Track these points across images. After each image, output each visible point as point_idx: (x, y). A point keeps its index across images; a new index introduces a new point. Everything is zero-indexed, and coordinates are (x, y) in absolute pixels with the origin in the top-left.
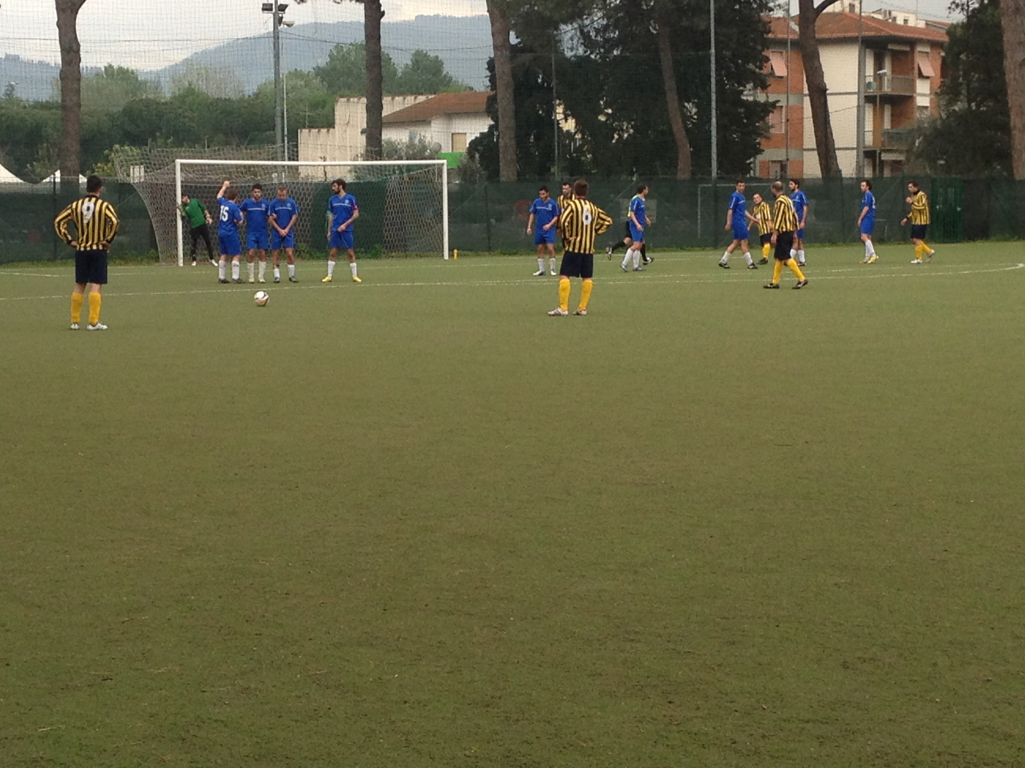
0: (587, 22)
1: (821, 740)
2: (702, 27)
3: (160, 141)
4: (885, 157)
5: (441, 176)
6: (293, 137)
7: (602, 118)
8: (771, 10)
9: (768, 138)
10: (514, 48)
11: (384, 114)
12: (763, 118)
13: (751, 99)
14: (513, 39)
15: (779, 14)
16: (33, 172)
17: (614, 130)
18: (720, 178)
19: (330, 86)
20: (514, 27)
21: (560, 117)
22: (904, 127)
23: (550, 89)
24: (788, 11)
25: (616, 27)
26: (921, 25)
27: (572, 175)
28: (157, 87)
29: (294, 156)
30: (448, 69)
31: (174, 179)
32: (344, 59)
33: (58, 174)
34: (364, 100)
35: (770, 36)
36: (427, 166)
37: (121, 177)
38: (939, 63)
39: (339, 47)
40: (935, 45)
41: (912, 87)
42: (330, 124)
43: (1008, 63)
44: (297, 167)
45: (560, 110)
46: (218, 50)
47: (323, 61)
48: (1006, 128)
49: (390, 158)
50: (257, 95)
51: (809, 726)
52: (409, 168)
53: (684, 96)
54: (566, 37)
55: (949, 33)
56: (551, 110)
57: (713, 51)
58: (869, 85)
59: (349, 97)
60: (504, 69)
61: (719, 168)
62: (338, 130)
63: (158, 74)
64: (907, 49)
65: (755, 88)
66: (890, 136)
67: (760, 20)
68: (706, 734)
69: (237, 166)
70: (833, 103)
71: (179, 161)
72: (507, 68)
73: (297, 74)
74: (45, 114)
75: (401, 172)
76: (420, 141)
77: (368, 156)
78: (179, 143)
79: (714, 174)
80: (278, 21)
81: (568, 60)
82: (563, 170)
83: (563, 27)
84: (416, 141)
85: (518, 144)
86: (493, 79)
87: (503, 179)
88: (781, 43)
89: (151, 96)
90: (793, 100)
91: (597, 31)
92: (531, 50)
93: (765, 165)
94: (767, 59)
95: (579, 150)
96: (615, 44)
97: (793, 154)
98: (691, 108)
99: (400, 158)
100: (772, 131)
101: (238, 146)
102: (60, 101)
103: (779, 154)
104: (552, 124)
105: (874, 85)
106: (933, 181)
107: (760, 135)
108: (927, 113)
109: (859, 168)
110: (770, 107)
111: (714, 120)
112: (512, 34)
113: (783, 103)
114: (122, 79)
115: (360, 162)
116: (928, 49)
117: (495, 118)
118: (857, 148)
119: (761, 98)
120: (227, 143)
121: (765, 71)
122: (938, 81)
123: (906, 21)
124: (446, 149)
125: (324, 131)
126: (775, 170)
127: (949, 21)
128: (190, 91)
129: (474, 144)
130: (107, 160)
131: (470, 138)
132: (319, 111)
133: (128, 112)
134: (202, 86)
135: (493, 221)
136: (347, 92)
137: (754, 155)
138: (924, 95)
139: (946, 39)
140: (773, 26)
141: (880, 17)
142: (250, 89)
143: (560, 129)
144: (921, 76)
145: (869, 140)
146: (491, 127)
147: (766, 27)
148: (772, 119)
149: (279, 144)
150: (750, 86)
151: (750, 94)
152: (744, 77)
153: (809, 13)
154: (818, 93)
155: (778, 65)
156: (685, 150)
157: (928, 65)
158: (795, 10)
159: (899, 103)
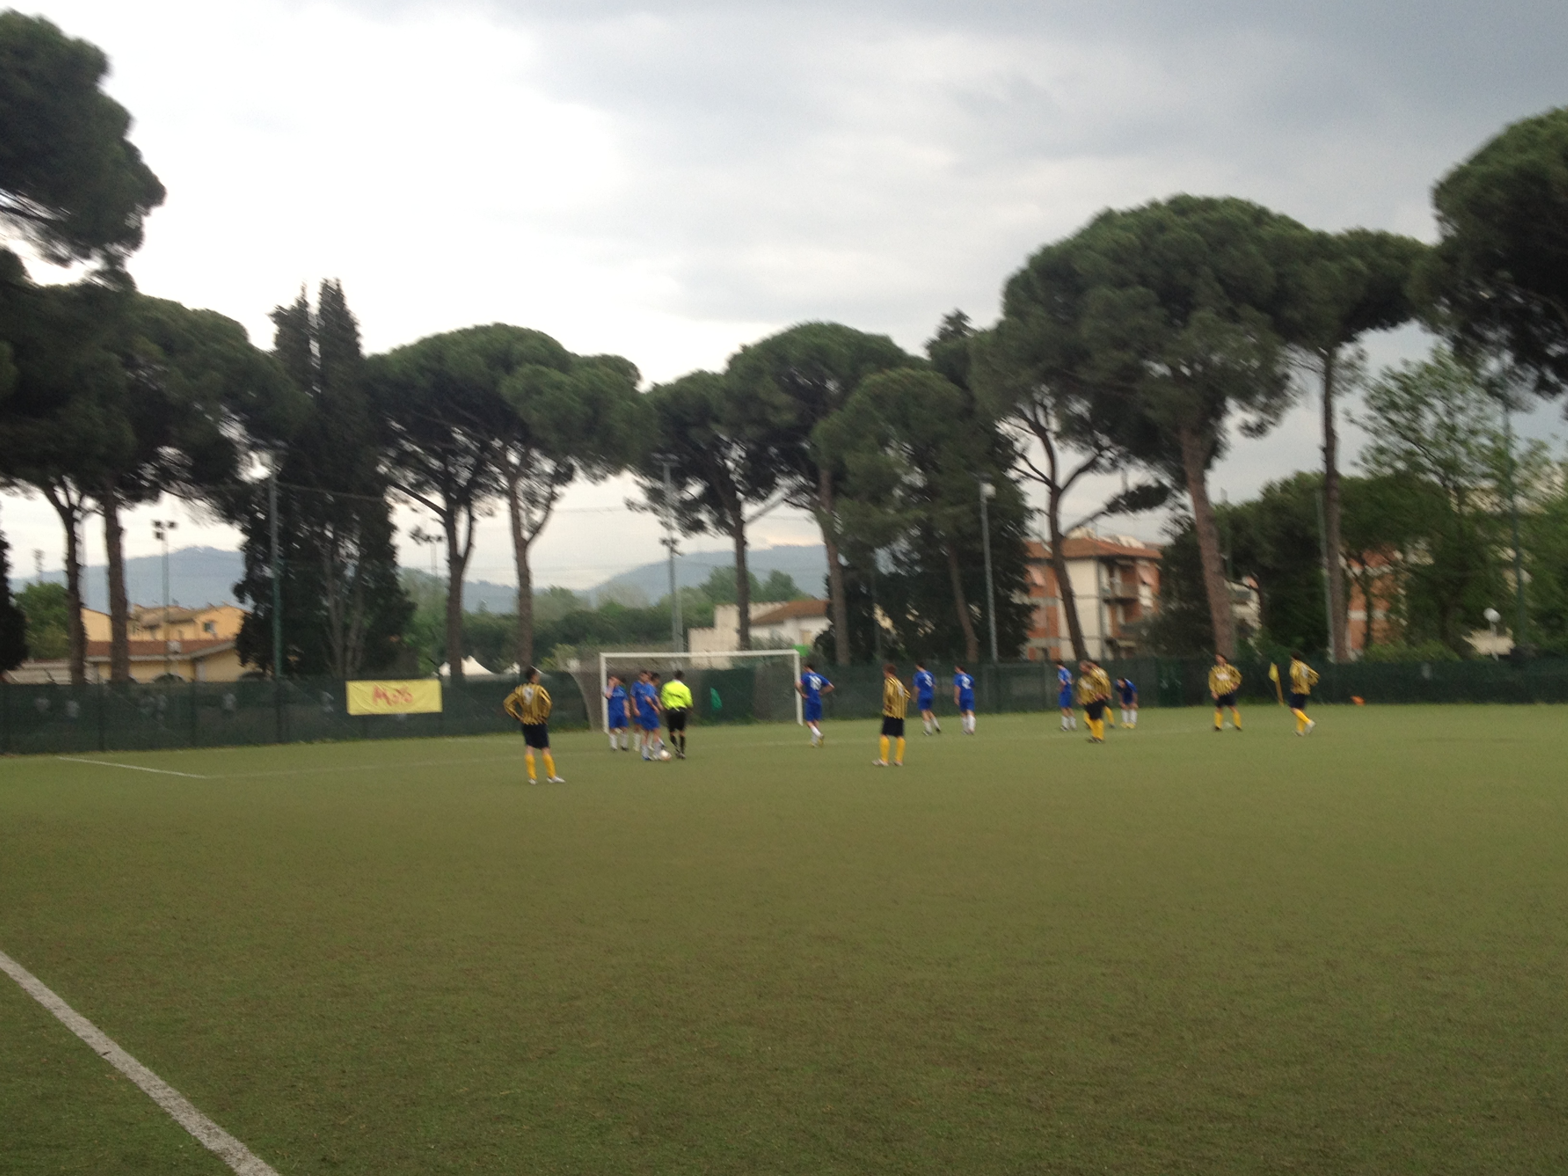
0: (896, 547)
2: (980, 549)
3: (590, 641)
4: (1121, 643)
5: (794, 662)
6: (686, 635)
7: (910, 618)
8: (1029, 536)
9: (1033, 630)
10: (843, 568)
11: (752, 616)
12: (1028, 616)
13: (1019, 602)
15: (1035, 539)
16: (499, 665)
17: (920, 627)
18: (1001, 660)
19: (711, 597)
20: (843, 552)
21: (878, 617)
22: (1134, 621)
23: (871, 597)
24: (1041, 537)
25: (917, 551)
26: (1141, 546)
28: (588, 602)
29: (687, 649)
30: (796, 584)
31: (600, 668)
32: (721, 578)
33: (517, 666)
34: (737, 607)
35: (1030, 555)
36: (782, 656)
37: (562, 668)
38: (1156, 573)
39: (717, 569)
40: (1151, 560)
41: (1136, 591)
42: (712, 626)
43: (1207, 573)
44: (687, 658)
45: (879, 611)
46: (631, 573)
47: (705, 579)
48: (1209, 621)
49: (757, 650)
50: (658, 606)
52: (771, 657)
53: (969, 600)
54: (881, 559)
55: (1162, 551)
56: (871, 611)
57: (988, 567)
58: (1105, 591)
59: (725, 605)
60: (836, 584)
61: (998, 653)
62: (718, 629)
63: (587, 592)
65: (1022, 594)
66: (1123, 628)
67: (1021, 542)
69: (645, 658)
70: (1079, 604)
71: (603, 655)
72: (839, 582)
73: (687, 590)
74: (505, 623)
75: (765, 660)
76: (778, 637)
77: (740, 648)
78: (603, 642)
79: (995, 658)
80: (672, 550)
81: (884, 575)
83: (878, 550)
84: (775, 637)
85: (850, 638)
86: (830, 591)
87: (839, 663)
88: (1037, 561)
89: (582, 608)
90: (1050, 602)
91: (904, 554)
92: (855, 569)
93: (1033, 650)
94: (1029, 572)
95: (895, 641)
96: (917, 563)
97: (1052, 642)
98: (975, 609)
99: (764, 650)
100: (1036, 625)
101: (646, 642)
102: (517, 613)
103: (1042, 643)
104: (873, 623)
105: (1109, 590)
106: (1158, 662)
107: (1028, 628)
108: (1149, 610)
109: (1102, 651)
111: (992, 617)
112: (842, 558)
113: (1042, 604)
114: (563, 596)
115: (735, 653)
116: (1146, 564)
117: (833, 619)
118: (1100, 638)
119: (1026, 600)
120: (636, 641)
121: (1028, 581)
122: (1156, 586)
124: (798, 642)
125: (708, 630)
126: (1039, 655)
127: (1161, 544)
128: (611, 604)
129: (818, 638)
130: (550, 654)
131: (814, 634)
132: (705, 616)
133: (568, 620)
134: (619, 600)
136: (724, 601)
137: (1024, 644)
139: (1160, 556)
140: (1031, 548)
141: (1109, 540)
142: (653, 602)
143: (880, 627)
144: (1143, 582)
145: (1108, 631)
146: (830, 626)
147: (1026, 549)
148: (1035, 616)
149: (675, 641)
150: (1018, 593)
151: (1018, 598)
152: (1012, 585)
153: (1057, 538)
154: (1068, 597)
155: (1037, 576)
156: (972, 640)
157: (1148, 575)
158: (1047, 536)
159: (1128, 604)
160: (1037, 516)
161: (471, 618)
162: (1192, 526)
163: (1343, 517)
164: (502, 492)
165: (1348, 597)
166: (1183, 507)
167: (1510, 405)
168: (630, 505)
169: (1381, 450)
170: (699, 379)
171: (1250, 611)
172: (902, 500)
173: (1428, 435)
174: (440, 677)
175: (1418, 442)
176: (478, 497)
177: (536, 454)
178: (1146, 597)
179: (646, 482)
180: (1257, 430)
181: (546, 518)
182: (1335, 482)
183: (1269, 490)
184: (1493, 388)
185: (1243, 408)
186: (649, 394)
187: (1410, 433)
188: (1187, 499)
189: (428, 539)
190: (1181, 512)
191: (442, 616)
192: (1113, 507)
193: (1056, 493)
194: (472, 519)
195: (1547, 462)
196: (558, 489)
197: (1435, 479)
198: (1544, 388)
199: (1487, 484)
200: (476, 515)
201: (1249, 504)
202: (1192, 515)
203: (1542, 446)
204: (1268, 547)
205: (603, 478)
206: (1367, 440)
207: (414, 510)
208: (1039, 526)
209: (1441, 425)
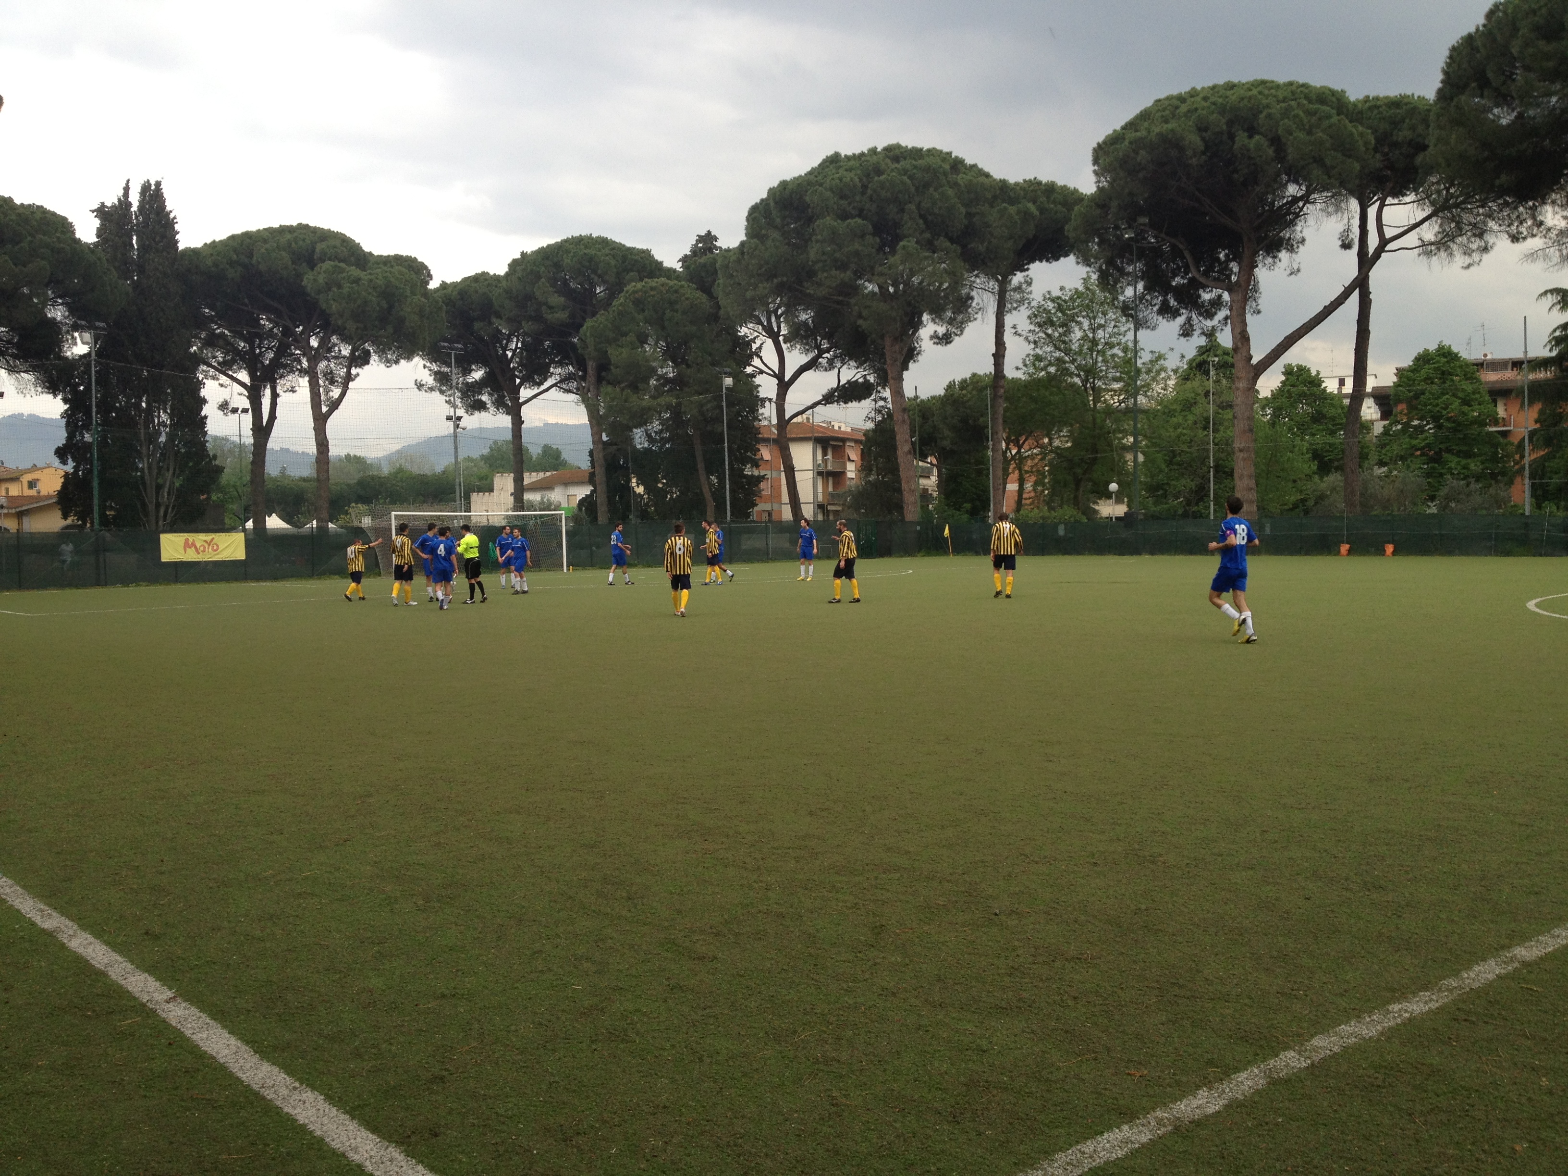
0: (650, 427)
1: (797, 859)
2: (719, 430)
3: (381, 501)
4: (829, 508)
5: (561, 521)
6: (468, 498)
7: (660, 485)
8: (760, 420)
9: (760, 497)
10: (604, 443)
11: (525, 483)
12: (757, 485)
13: (750, 473)
14: (605, 438)
15: (765, 423)
16: (298, 521)
17: (667, 493)
18: (732, 521)
19: (490, 466)
20: (605, 430)
21: (634, 485)
22: (841, 491)
23: (627, 468)
24: (770, 421)
25: (667, 431)
26: (849, 430)
27: (642, 520)
28: (379, 468)
29: (468, 510)
30: (564, 456)
31: (391, 525)
32: (499, 450)
33: (315, 522)
34: (512, 475)
35: (760, 436)
36: (552, 515)
37: (356, 523)
38: (860, 452)
39: (495, 442)
40: (857, 441)
41: (845, 467)
42: (491, 490)
43: (900, 453)
44: (470, 517)
45: (634, 480)
46: (418, 444)
47: (486, 451)
48: (899, 491)
49: (529, 510)
50: (444, 472)
51: (790, 851)
52: (541, 516)
53: (709, 472)
54: (637, 437)
55: (865, 435)
56: (629, 481)
57: (726, 445)
58: (819, 465)
59: (502, 473)
60: (599, 456)
61: (731, 515)
62: (496, 493)
63: (379, 459)
64: (841, 444)
65: (752, 467)
66: (832, 495)
67: (754, 426)
68: (727, 858)
69: (431, 516)
70: (798, 476)
71: (393, 513)
72: (601, 455)
73: (469, 459)
74: (304, 484)
75: (536, 519)
76: (548, 500)
77: (515, 509)
78: (393, 502)
79: (729, 519)
80: (457, 426)
81: (638, 450)
82: (637, 517)
83: (635, 430)
84: (545, 500)
85: (609, 501)
86: (592, 462)
87: (600, 523)
88: (766, 441)
89: (375, 473)
90: (775, 474)
91: (656, 433)
92: (616, 444)
93: (760, 513)
94: (759, 450)
95: (647, 504)
96: (667, 440)
97: (776, 506)
98: (714, 479)
99: (535, 510)
100: (763, 493)
101: (432, 503)
102: (316, 476)
103: (767, 507)
104: (628, 489)
105: (822, 465)
106: (858, 522)
107: (756, 495)
108: (854, 482)
109: (815, 514)
110: (761, 479)
111: (728, 486)
112: (604, 435)
113: (769, 476)
114: (357, 463)
115: (510, 513)
116: (853, 444)
117: (594, 485)
118: (814, 503)
119: (756, 473)
120: (424, 502)
121: (757, 457)
122: (859, 463)
123: (840, 428)
124: (564, 504)
125: (487, 494)
126: (765, 517)
127: (864, 428)
128: (400, 470)
129: (582, 501)
130: (347, 513)
131: (579, 498)
132: (484, 482)
133: (361, 483)
134: (408, 467)
135: (594, 548)
136: (501, 470)
137: (753, 507)
138: (850, 471)
139: (863, 438)
140: (762, 430)
141: (824, 425)
142: (439, 469)
143: (634, 492)
144: (849, 460)
145: (820, 498)
146: (592, 491)
147: (758, 431)
148: (762, 485)
149: (458, 502)
150: (749, 466)
151: (748, 471)
152: (744, 461)
153: (783, 423)
154: (790, 471)
155: (765, 453)
156: (711, 505)
157: (854, 453)
158: (774, 421)
159: (837, 476)
160: (767, 403)
161: (274, 480)
162: (890, 415)
163: (1006, 410)
164: (303, 372)
165: (1006, 474)
166: (884, 399)
167: (1139, 325)
168: (420, 386)
169: (1038, 358)
170: (481, 279)
171: (931, 482)
172: (656, 387)
173: (1075, 347)
174: (244, 530)
175: (1067, 351)
176: (282, 376)
177: (334, 339)
178: (851, 471)
179: (435, 367)
180: (945, 339)
181: (343, 395)
182: (1002, 383)
183: (950, 386)
184: (1127, 310)
185: (933, 320)
186: (436, 290)
187: (1062, 344)
188: (887, 393)
189: (235, 411)
190: (882, 403)
191: (247, 478)
192: (828, 399)
193: (784, 386)
194: (275, 396)
195: (1164, 369)
196: (354, 371)
197: (1077, 380)
199: (1117, 386)
200: (279, 390)
201: (933, 398)
202: (890, 406)
203: (1160, 357)
204: (947, 432)
205: (397, 362)
206: (1029, 349)
207: (222, 385)
208: (768, 412)
209: (1084, 338)
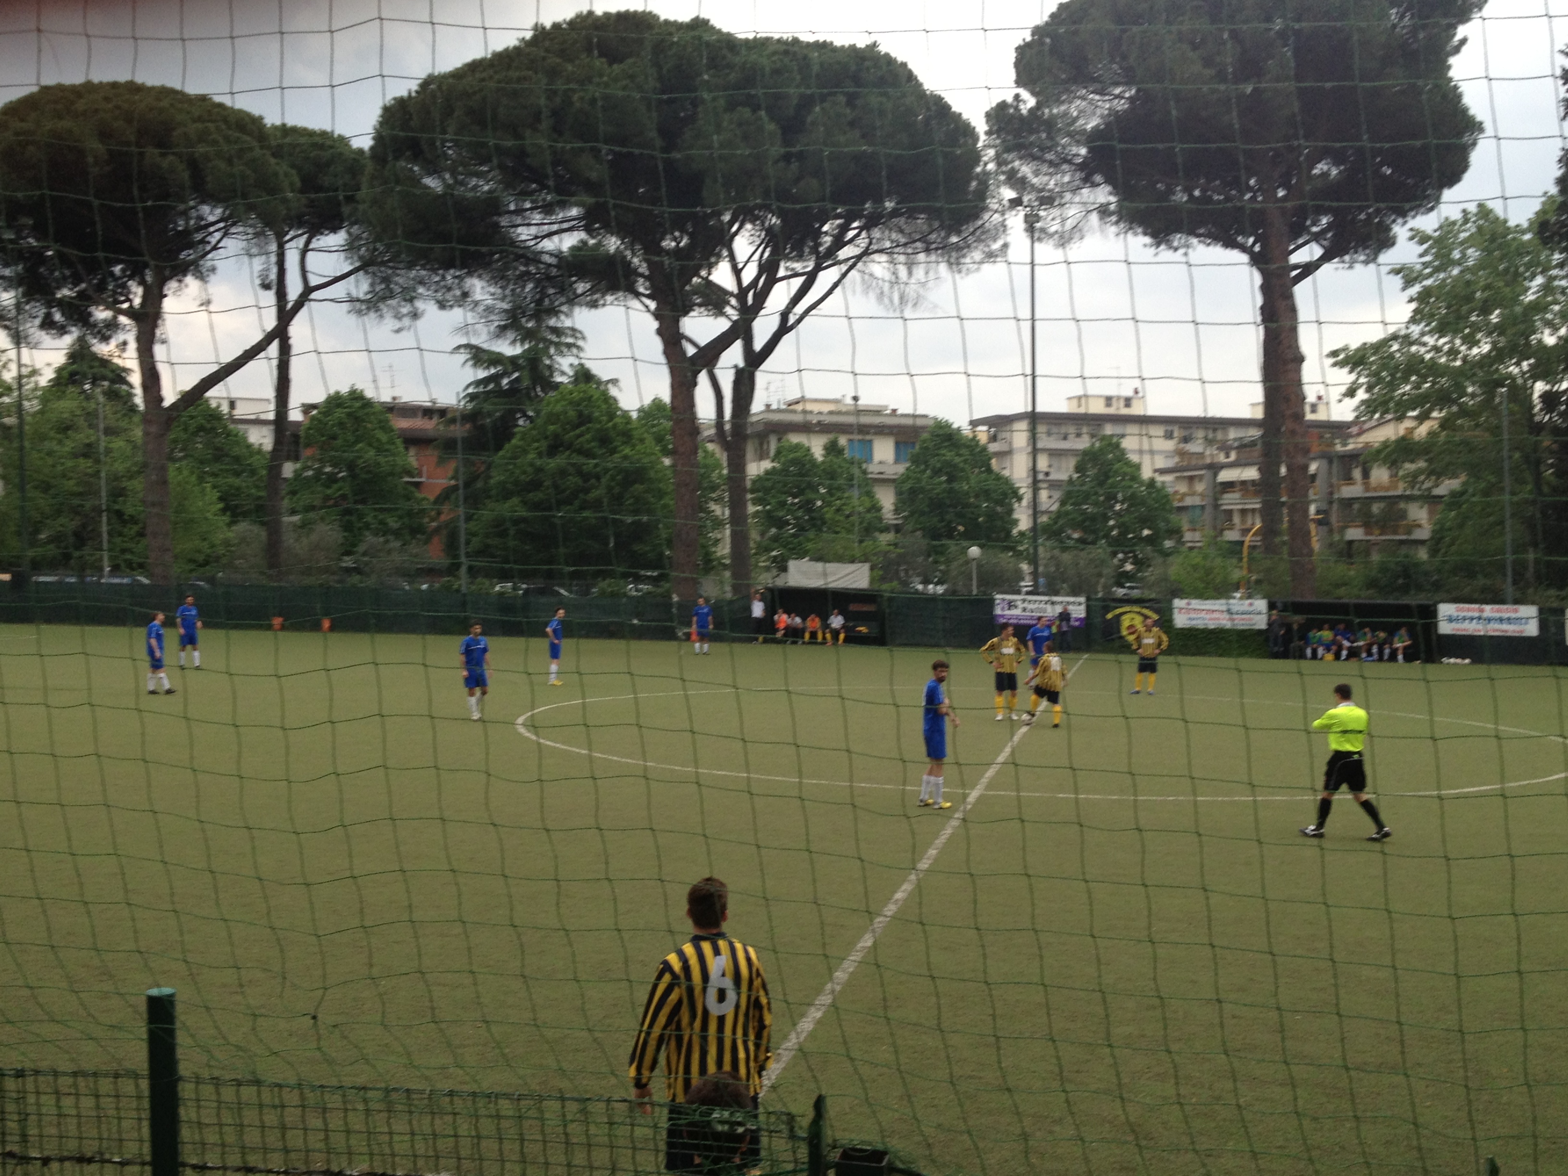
198: (48, 324)
